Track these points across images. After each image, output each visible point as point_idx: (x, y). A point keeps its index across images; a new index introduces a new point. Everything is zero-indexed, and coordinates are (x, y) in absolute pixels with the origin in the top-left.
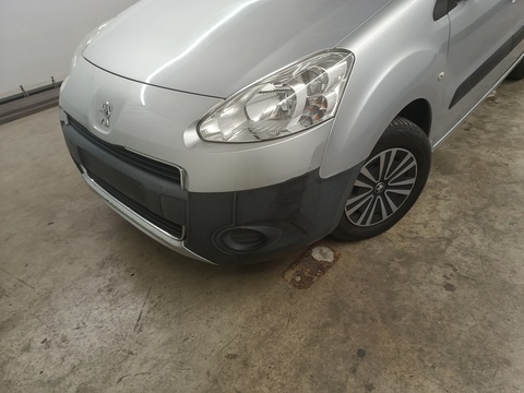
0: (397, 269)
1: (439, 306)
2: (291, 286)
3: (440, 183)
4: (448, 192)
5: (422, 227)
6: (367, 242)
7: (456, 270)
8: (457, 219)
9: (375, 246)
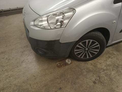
0: (84, 72)
1: (88, 86)
2: (56, 66)
3: (114, 53)
4: (114, 57)
5: (99, 63)
6: (81, 62)
7: (100, 79)
8: (111, 65)
9: (82, 64)
